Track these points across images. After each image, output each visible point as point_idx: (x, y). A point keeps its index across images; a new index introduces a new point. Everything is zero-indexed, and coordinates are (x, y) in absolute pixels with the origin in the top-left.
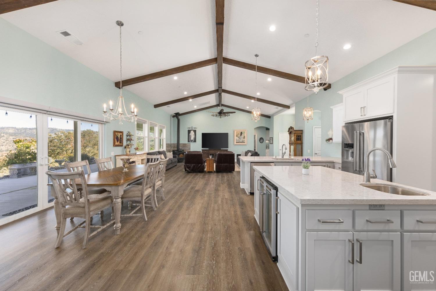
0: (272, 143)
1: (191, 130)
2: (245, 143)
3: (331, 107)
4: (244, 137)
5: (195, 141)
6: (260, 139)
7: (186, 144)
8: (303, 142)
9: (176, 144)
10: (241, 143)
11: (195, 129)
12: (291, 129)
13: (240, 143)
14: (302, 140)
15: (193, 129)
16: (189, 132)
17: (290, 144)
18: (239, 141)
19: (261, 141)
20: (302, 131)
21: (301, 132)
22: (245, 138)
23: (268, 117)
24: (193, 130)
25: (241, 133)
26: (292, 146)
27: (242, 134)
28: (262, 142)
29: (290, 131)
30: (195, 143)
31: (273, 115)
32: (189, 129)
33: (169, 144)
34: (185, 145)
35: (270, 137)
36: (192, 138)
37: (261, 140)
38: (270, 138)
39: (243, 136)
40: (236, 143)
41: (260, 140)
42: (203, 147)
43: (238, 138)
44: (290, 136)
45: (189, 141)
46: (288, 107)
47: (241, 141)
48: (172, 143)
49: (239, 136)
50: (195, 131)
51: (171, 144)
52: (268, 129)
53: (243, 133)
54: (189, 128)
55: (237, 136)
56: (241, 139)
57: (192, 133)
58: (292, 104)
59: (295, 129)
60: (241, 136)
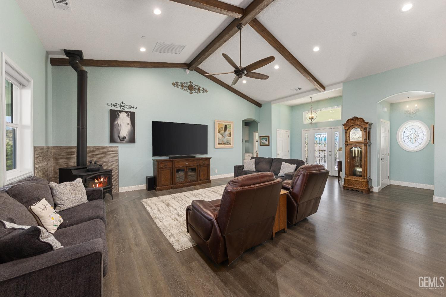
0: (267, 144)
1: (120, 112)
2: (232, 143)
5: (132, 139)
7: (103, 148)
9: (73, 148)
10: (225, 144)
11: (132, 110)
13: (224, 144)
14: (370, 139)
15: (126, 110)
16: (114, 115)
17: (347, 144)
18: (223, 141)
23: (259, 105)
24: (126, 112)
25: (226, 127)
26: (355, 148)
27: (227, 129)
29: (351, 124)
30: (131, 145)
32: (113, 108)
33: (42, 148)
34: (100, 151)
35: (260, 135)
36: (124, 131)
38: (261, 137)
39: (227, 132)
40: (219, 144)
42: (154, 154)
43: (220, 136)
44: (347, 132)
45: (112, 140)
47: (225, 140)
48: (51, 145)
49: (223, 132)
50: (132, 116)
51: (48, 148)
53: (228, 126)
54: (115, 105)
55: (219, 132)
56: (225, 138)
57: (123, 121)
60: (225, 133)
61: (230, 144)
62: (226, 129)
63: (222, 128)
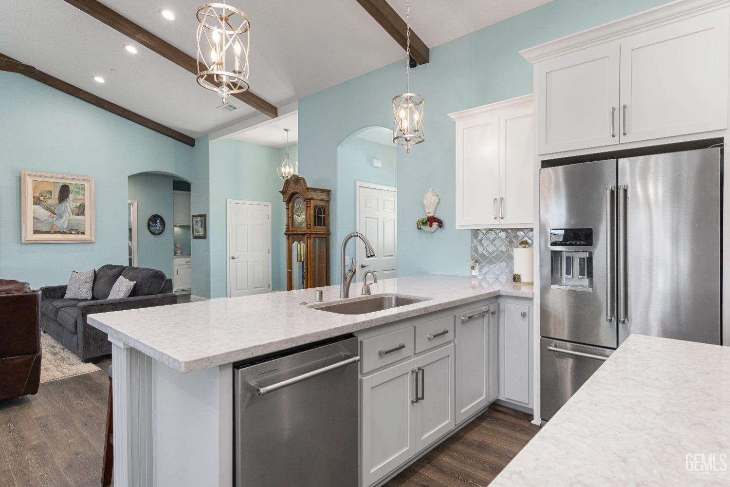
0: (201, 234)
2: (87, 231)
3: (452, 116)
4: (81, 210)
6: (150, 220)
8: (332, 230)
10: (63, 233)
12: (292, 185)
13: (56, 233)
14: (329, 223)
17: (288, 235)
18: (52, 224)
19: (152, 228)
20: (328, 192)
21: (323, 196)
22: (83, 214)
23: (188, 140)
25: (64, 192)
26: (295, 243)
27: (71, 196)
28: (160, 234)
29: (291, 191)
31: (207, 135)
35: (193, 213)
37: (156, 224)
38: (193, 216)
39: (71, 203)
40: (37, 232)
41: (149, 225)
43: (43, 212)
44: (288, 209)
46: (272, 111)
47: (62, 223)
52: (182, 186)
53: (72, 189)
55: (37, 202)
56: (61, 217)
58: (287, 102)
59: (309, 186)
60: (63, 206)
61: (84, 233)
62: (67, 196)
63: (50, 192)
